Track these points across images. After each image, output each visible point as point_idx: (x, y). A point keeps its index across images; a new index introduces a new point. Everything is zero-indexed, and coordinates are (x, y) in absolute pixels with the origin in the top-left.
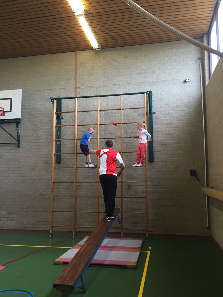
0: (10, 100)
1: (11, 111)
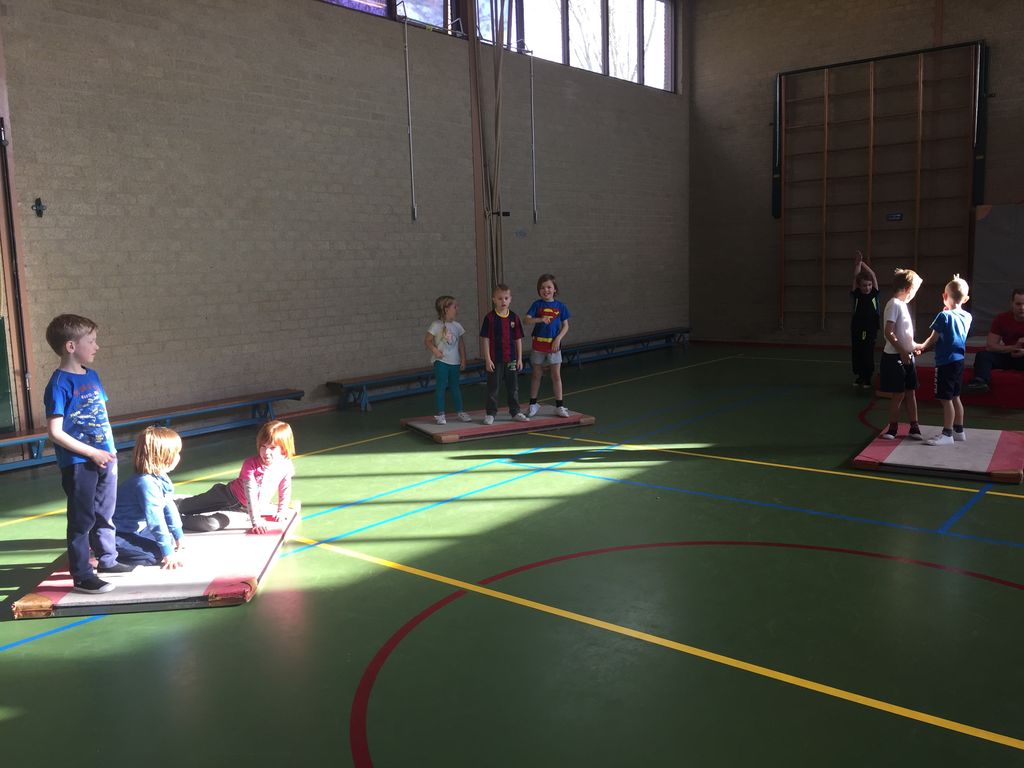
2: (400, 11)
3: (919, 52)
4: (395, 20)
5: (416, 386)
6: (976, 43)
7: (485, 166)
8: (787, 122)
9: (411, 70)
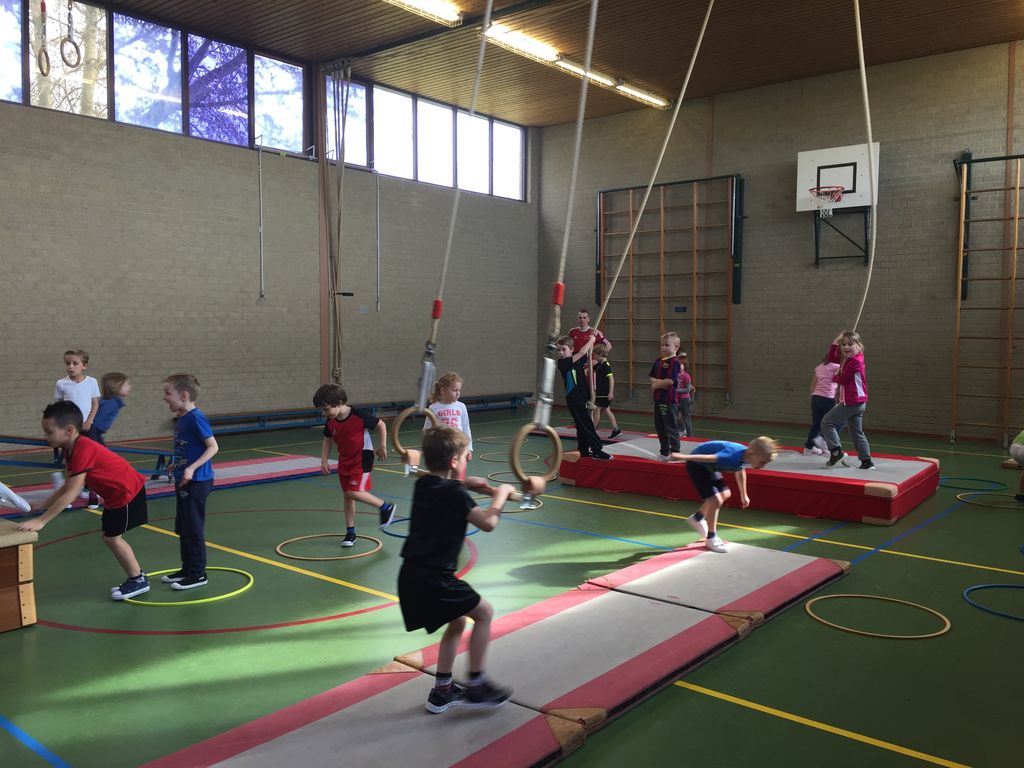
0: (852, 167)
1: (854, 191)
2: (258, 142)
3: (694, 181)
4: (253, 149)
5: (256, 426)
6: (732, 177)
7: (331, 257)
8: (605, 230)
9: (264, 185)
